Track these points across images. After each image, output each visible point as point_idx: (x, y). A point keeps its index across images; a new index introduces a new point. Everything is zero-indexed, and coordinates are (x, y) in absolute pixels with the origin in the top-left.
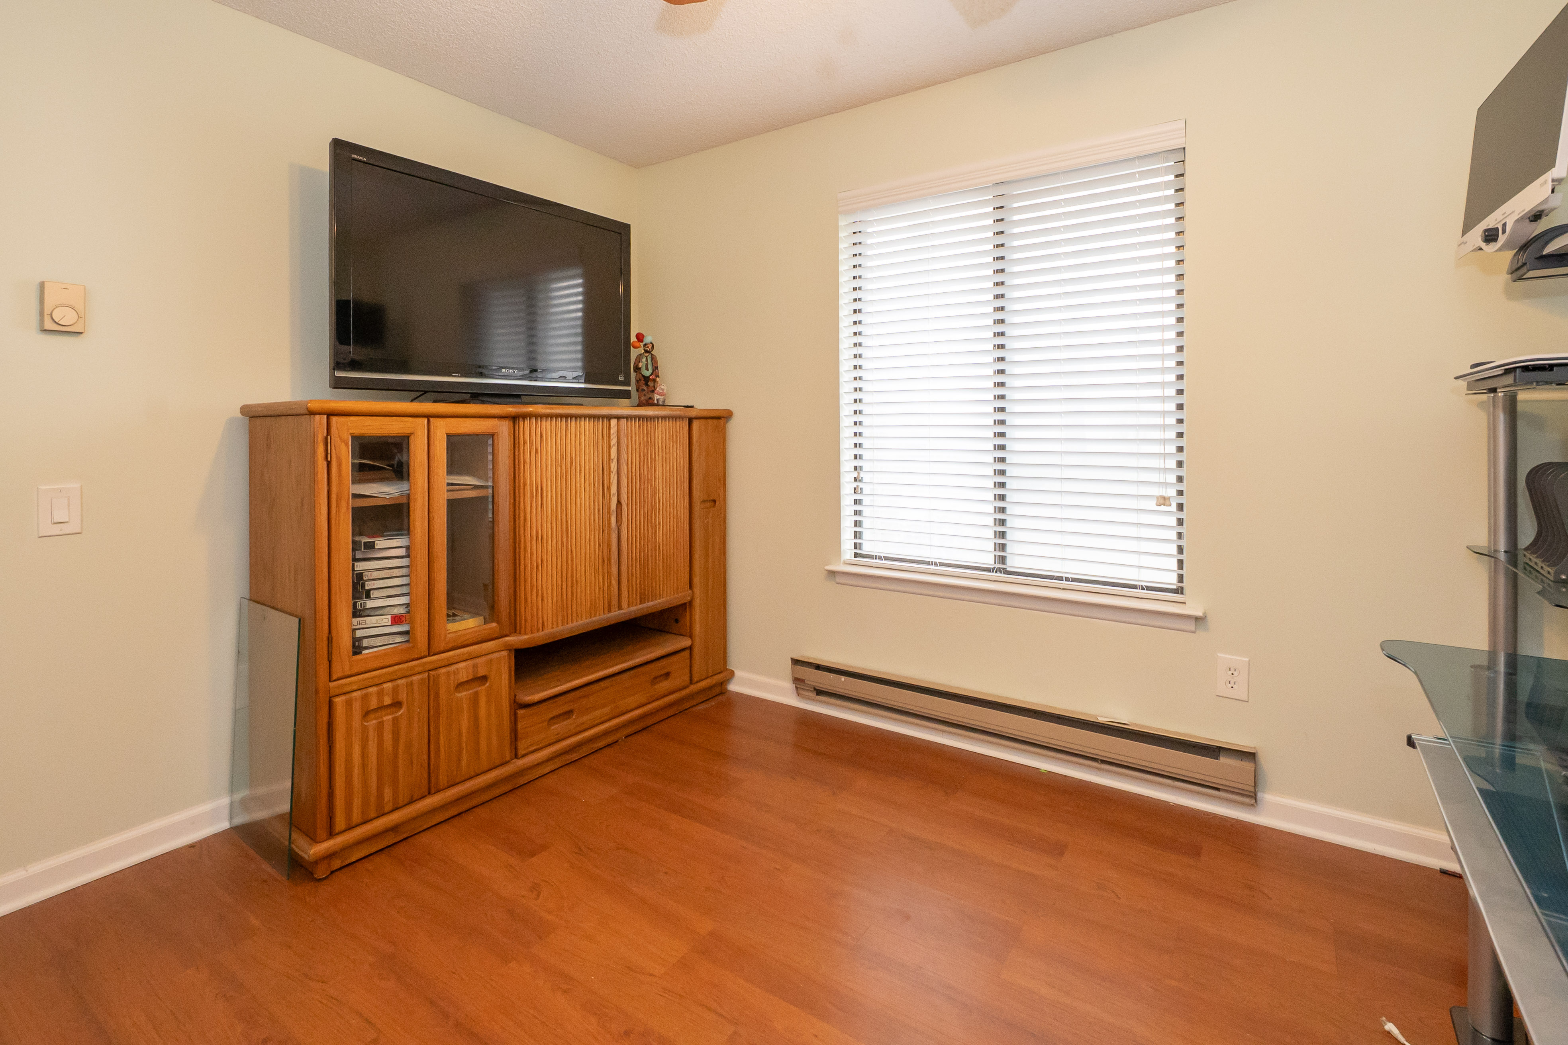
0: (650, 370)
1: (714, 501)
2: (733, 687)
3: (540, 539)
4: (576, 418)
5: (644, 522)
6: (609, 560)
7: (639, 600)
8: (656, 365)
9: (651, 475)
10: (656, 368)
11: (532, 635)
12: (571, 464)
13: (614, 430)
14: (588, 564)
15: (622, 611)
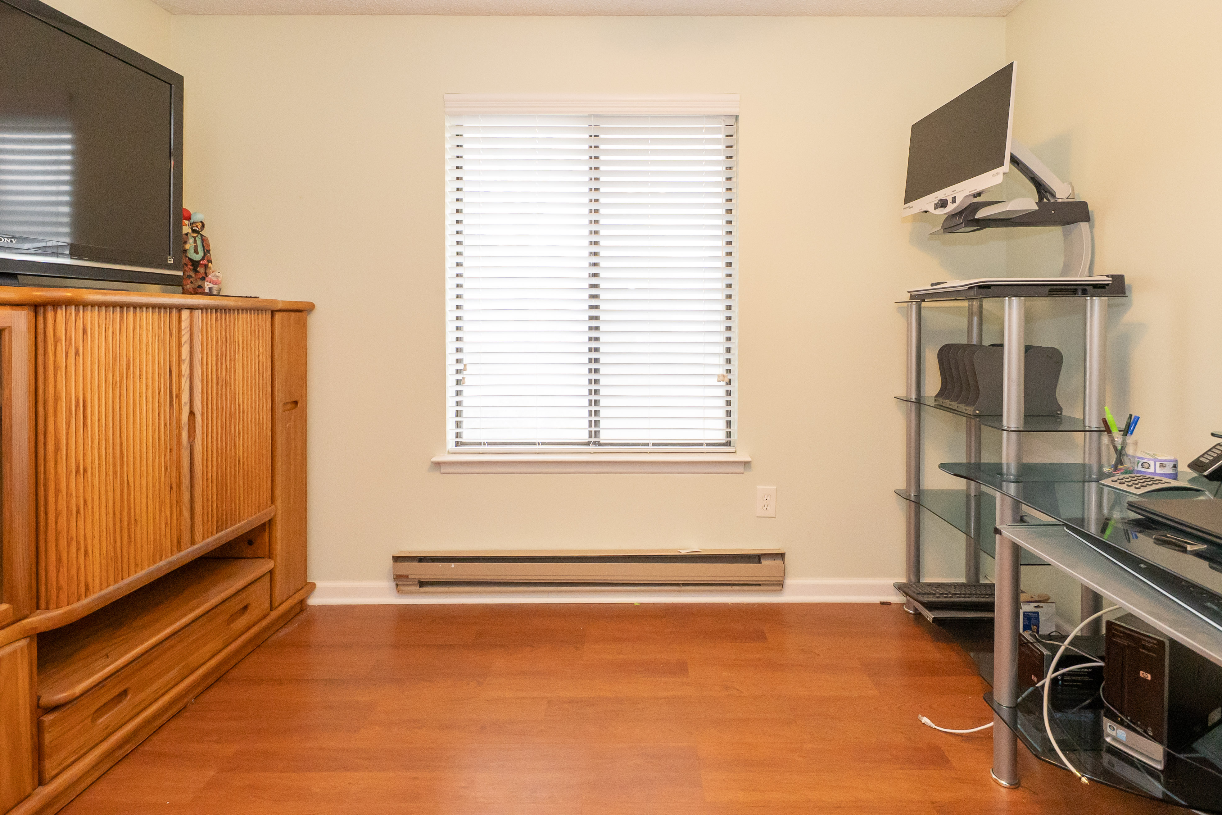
0: (201, 254)
1: (296, 403)
2: (314, 601)
3: (81, 471)
4: (135, 308)
5: (222, 434)
6: (179, 485)
7: (215, 529)
8: (208, 249)
9: (230, 378)
10: (207, 251)
11: (69, 608)
12: (128, 368)
13: (185, 324)
14: (150, 495)
15: (196, 546)
